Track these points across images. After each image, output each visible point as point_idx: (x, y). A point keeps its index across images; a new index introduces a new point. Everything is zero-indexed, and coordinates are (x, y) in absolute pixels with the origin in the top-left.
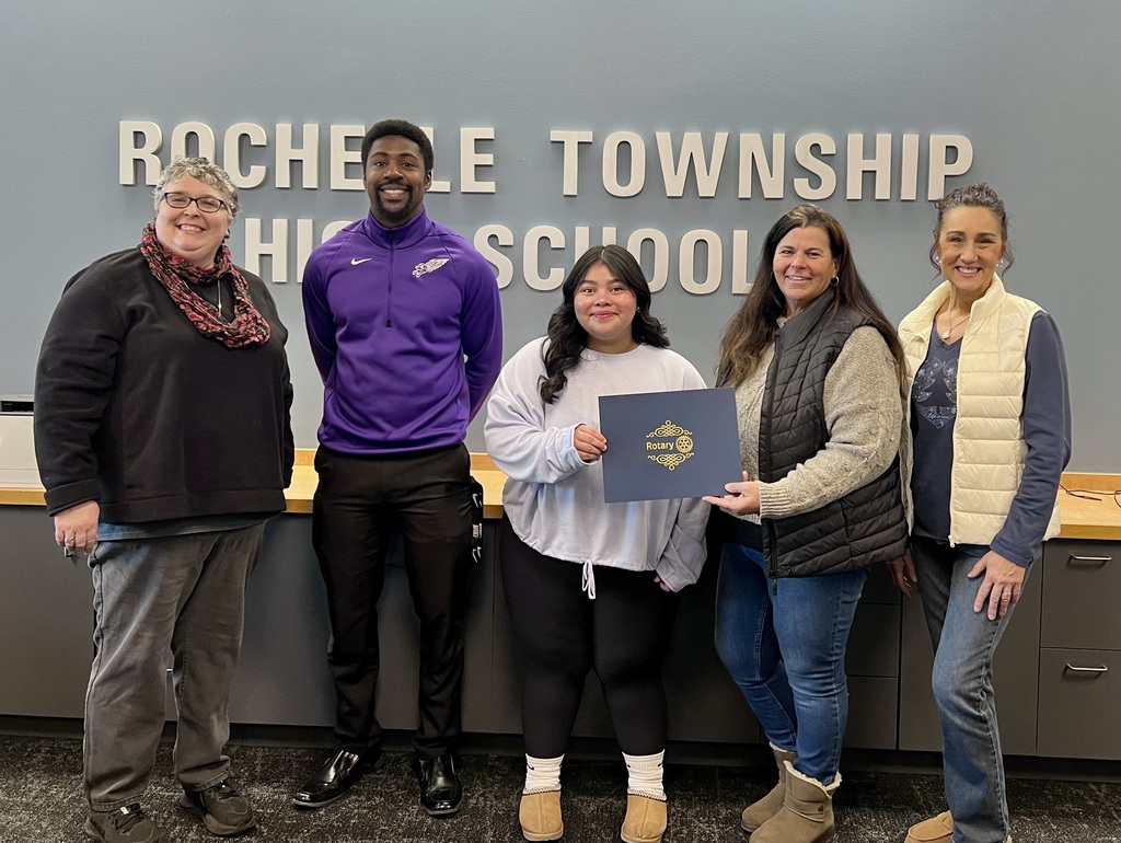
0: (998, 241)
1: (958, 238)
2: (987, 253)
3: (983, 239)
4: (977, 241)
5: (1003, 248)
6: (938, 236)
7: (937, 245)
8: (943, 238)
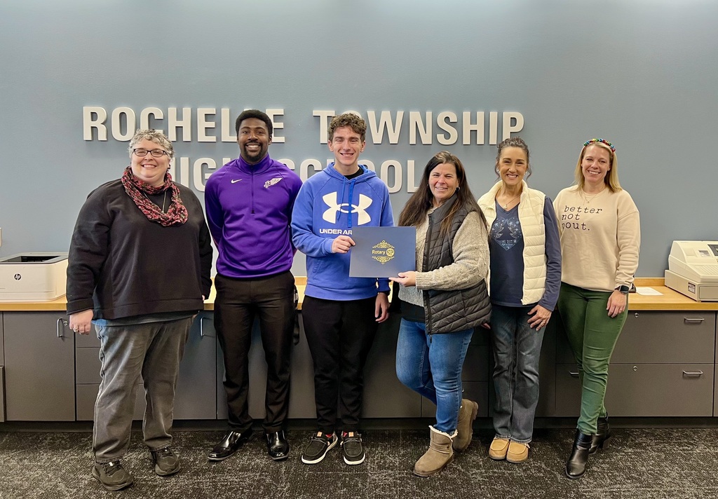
0: (525, 163)
1: (508, 161)
2: (521, 169)
3: (519, 162)
4: (516, 163)
5: (527, 167)
6: (499, 160)
7: (498, 164)
8: (501, 160)
